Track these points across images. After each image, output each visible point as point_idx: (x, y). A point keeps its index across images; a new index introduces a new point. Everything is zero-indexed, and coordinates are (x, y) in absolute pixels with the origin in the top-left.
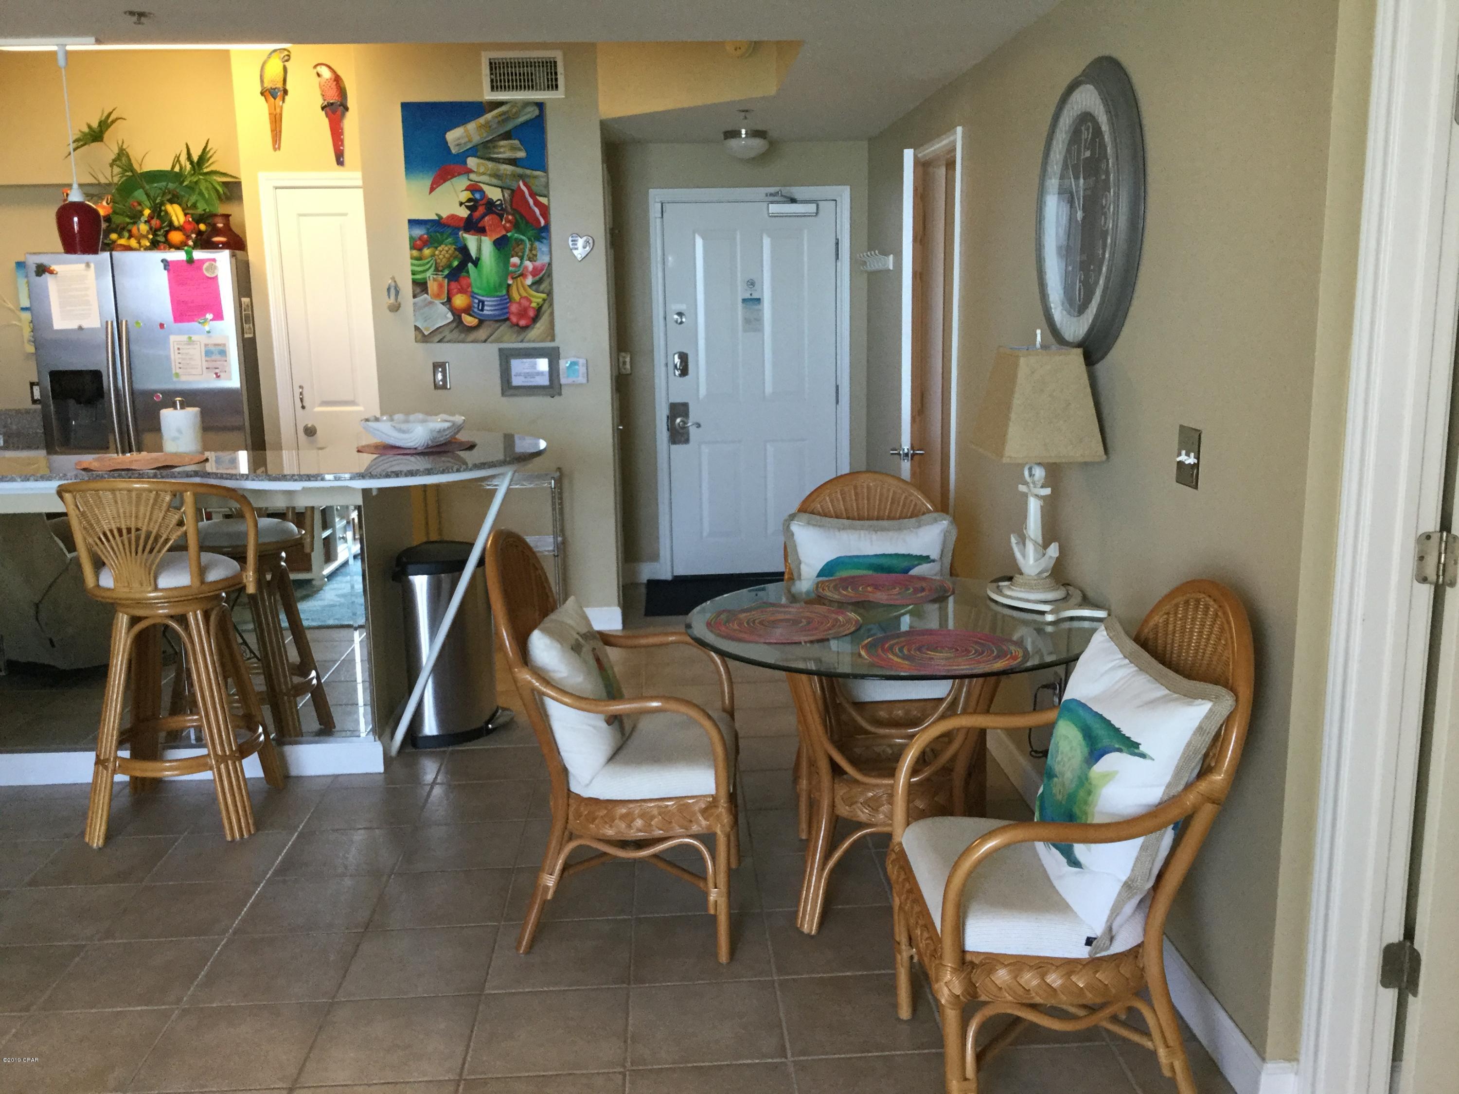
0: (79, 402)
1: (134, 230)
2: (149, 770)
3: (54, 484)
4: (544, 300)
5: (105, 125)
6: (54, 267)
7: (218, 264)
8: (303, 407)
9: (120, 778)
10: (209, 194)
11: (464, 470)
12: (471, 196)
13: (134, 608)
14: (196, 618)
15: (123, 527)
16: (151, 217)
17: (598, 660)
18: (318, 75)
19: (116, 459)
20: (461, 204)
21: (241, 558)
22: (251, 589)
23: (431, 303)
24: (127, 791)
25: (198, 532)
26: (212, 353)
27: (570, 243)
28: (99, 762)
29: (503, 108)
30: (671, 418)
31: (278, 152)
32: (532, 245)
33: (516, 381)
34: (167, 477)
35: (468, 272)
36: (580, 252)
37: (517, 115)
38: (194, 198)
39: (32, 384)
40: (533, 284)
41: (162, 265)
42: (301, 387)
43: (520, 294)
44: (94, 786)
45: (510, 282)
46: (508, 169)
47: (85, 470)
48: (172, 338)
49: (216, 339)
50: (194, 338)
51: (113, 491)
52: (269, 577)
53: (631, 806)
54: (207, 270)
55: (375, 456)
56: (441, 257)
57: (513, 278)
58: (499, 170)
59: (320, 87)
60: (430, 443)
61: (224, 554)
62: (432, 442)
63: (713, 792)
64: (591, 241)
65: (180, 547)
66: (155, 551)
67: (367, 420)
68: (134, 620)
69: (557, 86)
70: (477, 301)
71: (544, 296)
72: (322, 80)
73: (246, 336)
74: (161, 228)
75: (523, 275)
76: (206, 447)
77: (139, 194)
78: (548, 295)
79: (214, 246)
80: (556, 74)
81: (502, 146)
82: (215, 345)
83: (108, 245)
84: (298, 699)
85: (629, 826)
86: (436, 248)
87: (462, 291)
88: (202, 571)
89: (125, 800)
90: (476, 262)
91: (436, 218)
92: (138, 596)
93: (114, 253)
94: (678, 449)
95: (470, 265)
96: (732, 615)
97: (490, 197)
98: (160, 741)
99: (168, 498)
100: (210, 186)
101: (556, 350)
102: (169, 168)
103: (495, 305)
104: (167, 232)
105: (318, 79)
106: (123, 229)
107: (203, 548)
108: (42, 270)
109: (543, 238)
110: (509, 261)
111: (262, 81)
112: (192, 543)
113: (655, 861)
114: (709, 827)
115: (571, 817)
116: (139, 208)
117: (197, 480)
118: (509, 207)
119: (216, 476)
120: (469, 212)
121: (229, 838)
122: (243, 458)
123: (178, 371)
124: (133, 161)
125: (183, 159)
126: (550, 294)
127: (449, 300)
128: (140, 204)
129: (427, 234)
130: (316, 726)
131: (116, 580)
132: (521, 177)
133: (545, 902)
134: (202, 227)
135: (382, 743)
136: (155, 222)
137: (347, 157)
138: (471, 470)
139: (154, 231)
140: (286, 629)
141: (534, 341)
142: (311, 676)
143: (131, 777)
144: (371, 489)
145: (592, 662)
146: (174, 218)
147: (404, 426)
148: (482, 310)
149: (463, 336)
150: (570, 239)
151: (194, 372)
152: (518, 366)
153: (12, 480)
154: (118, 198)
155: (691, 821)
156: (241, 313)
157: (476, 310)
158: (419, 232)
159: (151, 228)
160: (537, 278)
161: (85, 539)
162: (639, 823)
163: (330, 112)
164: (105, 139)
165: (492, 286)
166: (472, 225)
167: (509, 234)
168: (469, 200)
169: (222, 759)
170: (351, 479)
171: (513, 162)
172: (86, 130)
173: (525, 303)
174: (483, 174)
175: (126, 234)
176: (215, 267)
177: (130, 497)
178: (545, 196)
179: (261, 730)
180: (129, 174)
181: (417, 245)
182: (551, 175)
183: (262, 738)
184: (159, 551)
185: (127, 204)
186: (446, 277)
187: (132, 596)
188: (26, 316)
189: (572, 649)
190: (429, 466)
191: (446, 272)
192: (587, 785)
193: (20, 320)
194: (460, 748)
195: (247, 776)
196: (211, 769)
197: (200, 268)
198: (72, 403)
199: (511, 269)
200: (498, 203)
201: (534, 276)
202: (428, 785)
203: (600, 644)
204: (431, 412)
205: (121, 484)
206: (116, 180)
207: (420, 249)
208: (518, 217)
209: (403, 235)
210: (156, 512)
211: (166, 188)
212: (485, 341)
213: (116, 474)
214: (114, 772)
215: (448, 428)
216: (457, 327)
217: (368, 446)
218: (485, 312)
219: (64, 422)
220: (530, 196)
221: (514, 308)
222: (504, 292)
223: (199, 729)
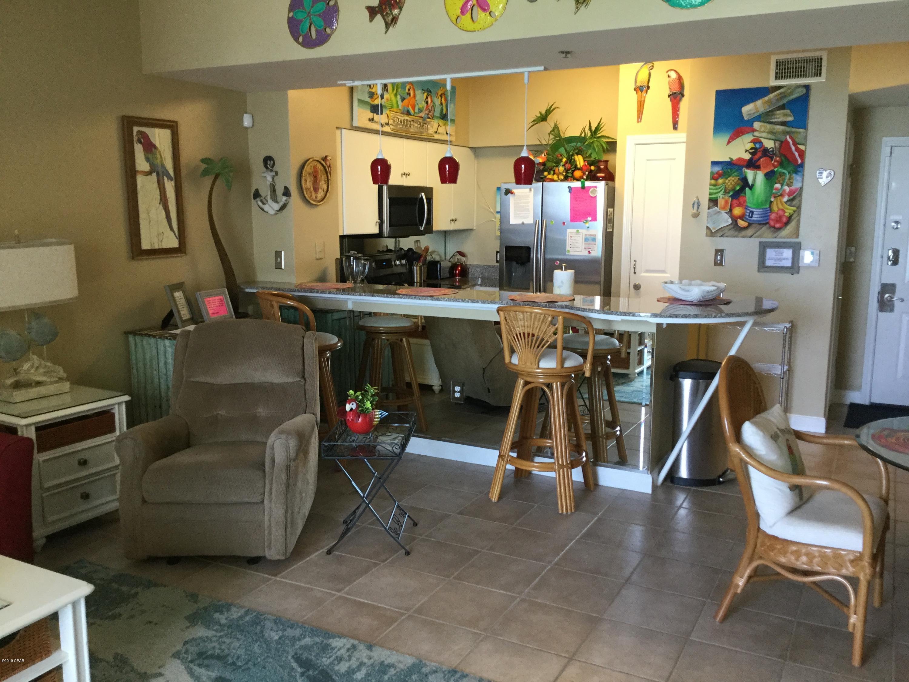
0: (518, 263)
1: (557, 171)
2: (525, 465)
3: (496, 306)
4: (794, 211)
5: (549, 112)
6: (513, 190)
7: (597, 189)
8: (635, 273)
9: (510, 467)
10: (598, 148)
11: (719, 317)
12: (754, 146)
13: (527, 376)
14: (557, 386)
15: (526, 332)
16: (566, 163)
17: (790, 448)
18: (669, 76)
19: (530, 295)
20: (746, 151)
21: (584, 356)
22: (587, 374)
23: (719, 212)
24: (513, 475)
25: (564, 339)
26: (588, 240)
27: (817, 174)
28: (500, 456)
29: (782, 90)
30: (881, 294)
31: (640, 123)
32: (790, 176)
33: (769, 263)
34: (551, 307)
35: (745, 193)
36: (824, 179)
37: (791, 94)
38: (590, 152)
39: (497, 252)
40: (788, 201)
41: (568, 189)
42: (635, 261)
43: (778, 207)
44: (497, 468)
45: (772, 199)
46: (781, 128)
47: (512, 300)
48: (569, 231)
49: (591, 232)
50: (580, 231)
51: (523, 312)
52: (599, 369)
53: (800, 546)
54: (591, 192)
55: (667, 304)
56: (729, 184)
57: (775, 197)
58: (774, 129)
59: (669, 84)
60: (701, 298)
61: (576, 353)
62: (703, 298)
63: (861, 550)
64: (832, 173)
65: (553, 346)
66: (540, 347)
67: (666, 283)
68: (526, 383)
69: (820, 74)
70: (749, 212)
71: (795, 208)
72: (671, 79)
73: (608, 230)
74: (571, 169)
75: (782, 195)
76: (576, 292)
77: (562, 150)
78: (798, 208)
79: (597, 179)
80: (821, 66)
81: (778, 114)
82: (591, 235)
83: (542, 178)
84: (608, 441)
85: (797, 559)
86: (727, 178)
87: (739, 205)
88: (563, 361)
89: (511, 479)
90: (751, 187)
91: (729, 160)
92: (530, 370)
93: (544, 183)
94: (883, 316)
95: (747, 189)
96: (893, 432)
97: (766, 146)
98: (532, 451)
99: (550, 319)
100: (599, 144)
101: (799, 244)
102: (578, 135)
103: (760, 214)
104: (573, 171)
105: (668, 79)
106: (551, 169)
107: (564, 348)
108: (508, 192)
109: (799, 172)
110: (773, 186)
111: (636, 82)
112: (559, 345)
113: (813, 586)
114: (854, 573)
115: (758, 546)
116: (560, 158)
117: (567, 310)
118: (778, 152)
119: (579, 309)
120: (750, 156)
121: (560, 512)
122: (598, 300)
123: (569, 249)
124: (561, 132)
125: (587, 129)
126: (799, 207)
127: (731, 210)
128: (561, 155)
129: (723, 169)
130: (616, 459)
131: (519, 360)
132: (788, 133)
133: (735, 594)
134: (593, 168)
135: (652, 475)
136: (568, 166)
137: (680, 125)
138: (724, 317)
139: (567, 171)
140: (606, 400)
141: (784, 238)
142: (617, 429)
143: (516, 468)
144: (662, 324)
145: (785, 449)
146: (578, 163)
147: (687, 288)
148: (752, 217)
149: (737, 233)
150: (818, 172)
151: (577, 250)
152: (770, 253)
153: (477, 302)
154: (550, 153)
155: (842, 566)
156: (607, 217)
157: (747, 217)
158: (717, 169)
159: (565, 169)
160: (791, 197)
161: (507, 337)
162: (804, 559)
163: (673, 98)
164: (548, 120)
165: (760, 201)
166: (752, 164)
167: (776, 169)
168: (752, 149)
169: (561, 466)
170: (651, 316)
171: (783, 124)
172: (539, 115)
173: (781, 213)
174: (764, 132)
175: (552, 172)
176: (596, 191)
177: (531, 317)
178: (803, 145)
179: (584, 454)
180: (558, 139)
181: (714, 177)
182: (809, 132)
183: (584, 459)
184: (542, 347)
185: (555, 156)
186: (731, 196)
187: (525, 369)
188: (498, 216)
189: (771, 437)
190: (697, 313)
191: (731, 193)
192: (771, 527)
193: (495, 218)
194: (700, 489)
195: (574, 479)
196: (555, 471)
197: (587, 192)
198: (514, 263)
199: (774, 191)
200: (771, 150)
201: (789, 196)
202: (677, 507)
203: (794, 437)
204: (706, 280)
205: (528, 309)
206: (550, 142)
207: (716, 179)
208: (783, 159)
209: (708, 170)
210: (543, 326)
211: (576, 146)
212: (751, 237)
213: (527, 303)
214: (507, 463)
215: (714, 290)
216: (733, 228)
217: (664, 298)
218: (754, 219)
219: (510, 272)
220: (793, 144)
221: (773, 216)
222: (768, 206)
223: (551, 448)
